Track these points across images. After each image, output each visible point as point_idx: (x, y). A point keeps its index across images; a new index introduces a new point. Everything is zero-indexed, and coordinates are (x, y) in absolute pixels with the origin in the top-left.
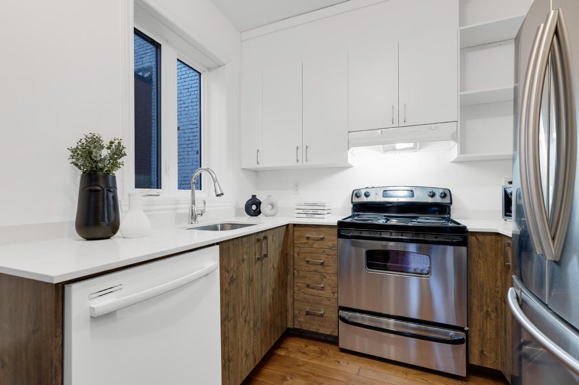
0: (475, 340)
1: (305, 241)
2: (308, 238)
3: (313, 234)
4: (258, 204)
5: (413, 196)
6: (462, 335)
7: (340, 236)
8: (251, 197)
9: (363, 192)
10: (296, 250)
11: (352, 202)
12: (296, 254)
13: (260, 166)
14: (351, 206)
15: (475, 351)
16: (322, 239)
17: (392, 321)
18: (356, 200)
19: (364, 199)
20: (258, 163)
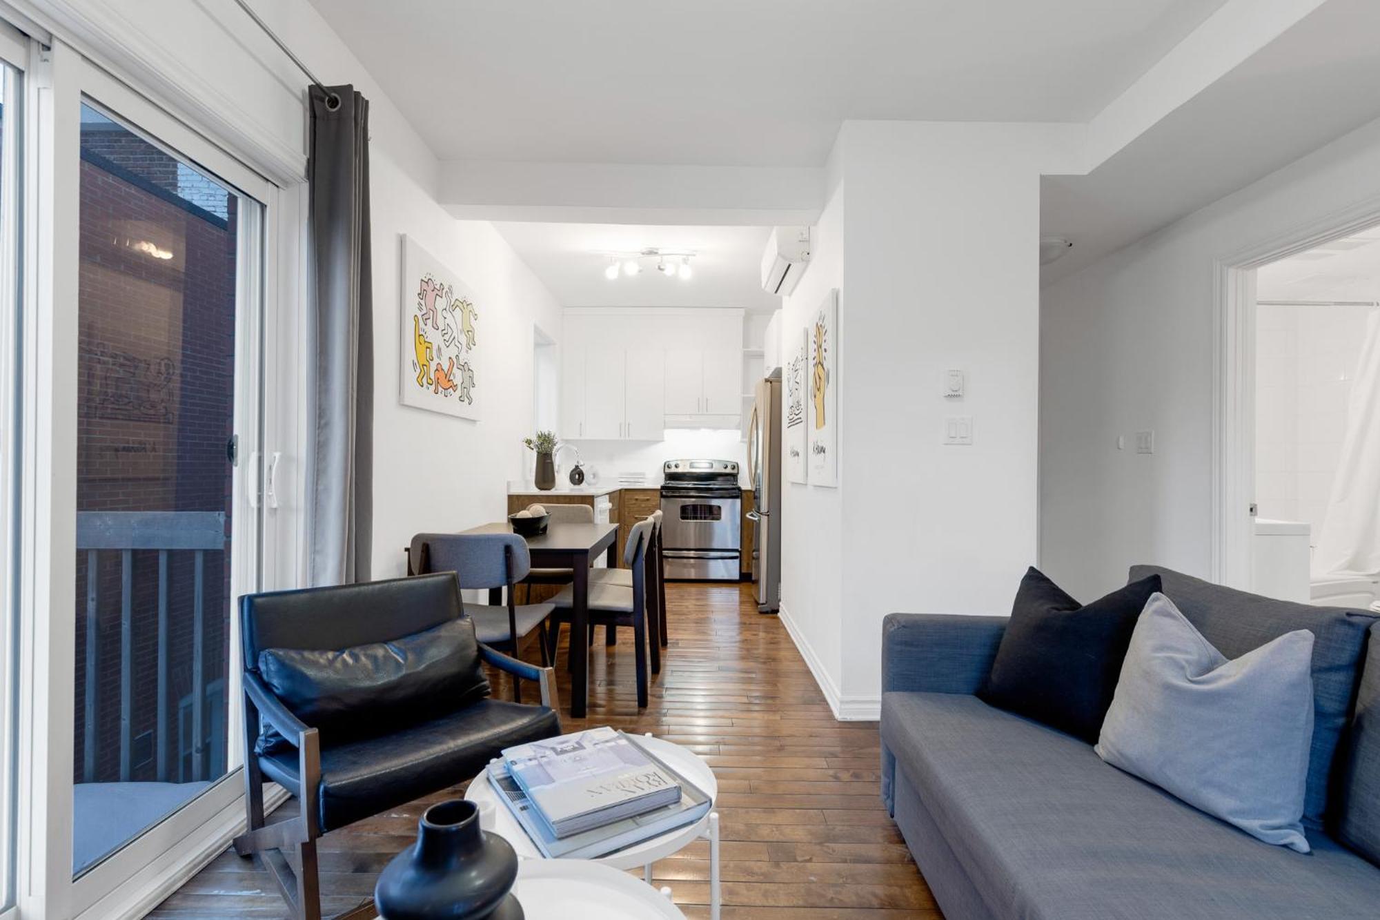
0: (745, 557)
1: (634, 502)
2: (637, 499)
3: (641, 497)
4: (581, 474)
5: (712, 467)
6: (737, 554)
7: (662, 496)
8: (574, 467)
9: (673, 464)
10: (627, 509)
11: (664, 472)
12: (626, 513)
13: (582, 438)
14: (663, 476)
15: (745, 564)
16: (648, 500)
17: (693, 552)
18: (668, 471)
19: (673, 470)
20: (581, 435)
